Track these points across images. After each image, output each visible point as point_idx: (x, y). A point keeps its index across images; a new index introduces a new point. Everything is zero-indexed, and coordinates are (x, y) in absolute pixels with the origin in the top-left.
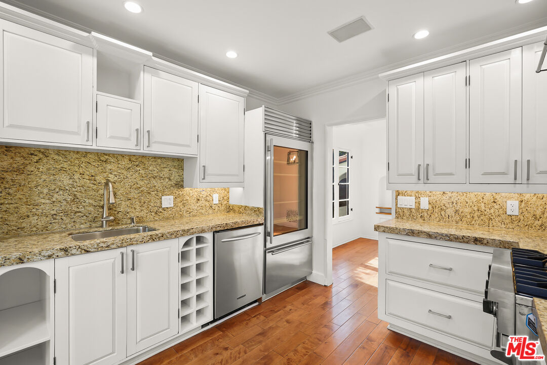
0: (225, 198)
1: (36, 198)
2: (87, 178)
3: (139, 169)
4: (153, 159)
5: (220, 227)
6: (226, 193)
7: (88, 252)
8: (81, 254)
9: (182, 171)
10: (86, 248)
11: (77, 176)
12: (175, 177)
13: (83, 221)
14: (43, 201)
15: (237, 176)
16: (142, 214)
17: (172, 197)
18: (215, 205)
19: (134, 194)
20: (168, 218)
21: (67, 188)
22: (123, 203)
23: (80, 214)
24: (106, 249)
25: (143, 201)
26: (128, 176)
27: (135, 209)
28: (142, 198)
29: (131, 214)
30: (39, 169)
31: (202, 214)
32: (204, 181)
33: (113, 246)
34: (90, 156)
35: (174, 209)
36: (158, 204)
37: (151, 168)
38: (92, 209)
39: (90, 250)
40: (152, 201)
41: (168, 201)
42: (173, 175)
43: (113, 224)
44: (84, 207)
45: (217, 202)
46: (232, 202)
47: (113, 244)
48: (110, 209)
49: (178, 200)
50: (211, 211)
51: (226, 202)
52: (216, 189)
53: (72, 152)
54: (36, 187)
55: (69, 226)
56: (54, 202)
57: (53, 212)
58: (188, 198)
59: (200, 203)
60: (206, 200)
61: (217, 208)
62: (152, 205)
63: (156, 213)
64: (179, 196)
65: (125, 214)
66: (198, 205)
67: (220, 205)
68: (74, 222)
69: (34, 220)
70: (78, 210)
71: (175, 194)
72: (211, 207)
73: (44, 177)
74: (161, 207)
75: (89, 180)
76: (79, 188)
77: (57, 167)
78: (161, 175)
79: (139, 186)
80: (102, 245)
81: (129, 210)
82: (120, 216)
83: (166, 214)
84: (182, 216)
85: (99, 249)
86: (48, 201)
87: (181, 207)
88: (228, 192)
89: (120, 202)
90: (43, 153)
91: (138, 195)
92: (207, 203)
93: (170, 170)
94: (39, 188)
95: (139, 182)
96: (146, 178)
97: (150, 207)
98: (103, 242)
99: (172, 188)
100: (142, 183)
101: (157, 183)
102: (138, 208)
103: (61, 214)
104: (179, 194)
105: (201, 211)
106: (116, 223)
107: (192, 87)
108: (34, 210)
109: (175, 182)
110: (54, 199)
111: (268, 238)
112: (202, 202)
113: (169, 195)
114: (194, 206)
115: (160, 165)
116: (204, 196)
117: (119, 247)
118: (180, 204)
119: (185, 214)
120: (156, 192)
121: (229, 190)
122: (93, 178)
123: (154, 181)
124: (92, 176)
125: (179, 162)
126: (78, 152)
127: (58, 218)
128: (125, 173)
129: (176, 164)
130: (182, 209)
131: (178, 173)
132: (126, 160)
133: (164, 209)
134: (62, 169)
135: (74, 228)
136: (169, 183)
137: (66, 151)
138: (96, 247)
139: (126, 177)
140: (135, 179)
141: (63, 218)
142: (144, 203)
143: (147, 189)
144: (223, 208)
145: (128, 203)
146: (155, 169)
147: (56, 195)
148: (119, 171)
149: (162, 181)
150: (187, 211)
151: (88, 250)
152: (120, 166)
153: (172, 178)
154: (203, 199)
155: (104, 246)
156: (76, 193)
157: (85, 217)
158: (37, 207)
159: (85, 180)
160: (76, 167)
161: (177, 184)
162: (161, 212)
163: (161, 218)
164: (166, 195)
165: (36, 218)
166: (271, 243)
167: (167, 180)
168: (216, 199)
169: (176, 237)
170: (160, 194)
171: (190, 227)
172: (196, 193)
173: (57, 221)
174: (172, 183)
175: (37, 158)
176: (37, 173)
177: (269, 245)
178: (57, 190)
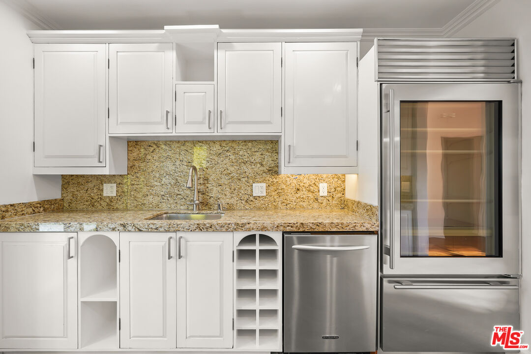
0: (339, 189)
1: (152, 181)
2: (185, 164)
3: (229, 154)
4: (243, 143)
5: (292, 227)
6: (340, 182)
7: (140, 231)
8: (135, 231)
9: (276, 154)
10: (139, 227)
11: (178, 163)
12: (268, 161)
13: (182, 203)
14: (156, 183)
15: (345, 157)
16: (232, 201)
17: (264, 185)
18: (323, 198)
19: (224, 180)
20: (259, 209)
21: (171, 173)
22: (215, 188)
23: (180, 196)
24: (156, 231)
25: (233, 188)
26: (219, 161)
27: (226, 195)
28: (232, 184)
29: (221, 199)
30: (153, 157)
31: (303, 207)
32: (291, 165)
33: (162, 230)
34: (188, 144)
35: (266, 199)
36: (249, 192)
37: (241, 153)
38: (189, 193)
39: (142, 229)
40: (242, 188)
41: (259, 189)
42: (266, 160)
43: (205, 208)
44: (183, 190)
45: (326, 194)
46: (350, 195)
47: (161, 227)
48: (204, 194)
49: (272, 188)
50: (316, 205)
51: (340, 195)
52: (325, 176)
53: (174, 142)
54: (152, 172)
55: (173, 206)
56: (163, 185)
57: (162, 193)
58: (284, 187)
59: (300, 194)
60: (309, 191)
61: (325, 202)
62: (242, 192)
63: (246, 202)
64: (273, 184)
65: (216, 200)
66: (298, 195)
67: (330, 198)
68: (176, 203)
69: (150, 198)
70: (179, 193)
71: (267, 182)
72: (317, 199)
73: (157, 164)
74: (251, 195)
75: (187, 166)
76: (179, 173)
77: (165, 155)
78: (252, 160)
79: (229, 172)
80: (151, 226)
81: (219, 196)
82: (211, 201)
83: (257, 203)
84: (276, 207)
85: (149, 230)
86: (159, 184)
87: (275, 197)
88: (344, 181)
89: (212, 187)
90: (156, 144)
91: (228, 181)
92: (310, 195)
93: (262, 155)
94: (154, 173)
95: (229, 168)
96: (236, 164)
97: (241, 194)
98: (152, 224)
99: (264, 174)
100: (232, 169)
101: (248, 169)
102: (228, 194)
103: (167, 195)
104: (272, 182)
105: (301, 203)
106: (208, 208)
107: (273, 50)
108: (151, 191)
109: (268, 168)
110: (163, 183)
111: (387, 258)
112: (303, 193)
113: (260, 182)
114: (292, 197)
115: (251, 149)
116: (306, 185)
117: (166, 231)
118: (273, 193)
119: (280, 205)
120: (246, 179)
121: (345, 179)
122: (190, 164)
123: (245, 167)
124: (189, 162)
125: (272, 144)
126: (179, 142)
127: (165, 198)
128: (216, 158)
129: (269, 146)
130: (277, 200)
131: (271, 157)
132: (217, 146)
133: (255, 198)
134: (168, 157)
135: (176, 208)
136: (262, 168)
137: (171, 141)
138: (146, 227)
139: (217, 163)
140: (226, 164)
141: (169, 199)
142: (235, 190)
143: (238, 175)
144: (334, 202)
145: (219, 188)
146: (245, 154)
147: (164, 179)
148: (211, 157)
149: (253, 166)
150: (283, 203)
151: (140, 229)
152: (212, 152)
153: (264, 163)
154: (304, 189)
155: (153, 227)
156: (177, 177)
157: (184, 200)
158: (152, 188)
159: (184, 166)
160: (177, 155)
161: (270, 170)
162: (252, 201)
163: (252, 207)
164: (258, 182)
165: (152, 197)
166: (392, 267)
167: (259, 165)
168: (323, 189)
169: (227, 231)
170: (251, 181)
171: (245, 221)
172: (295, 181)
173: (165, 201)
174: (265, 169)
175: (152, 149)
176: (153, 160)
177: (387, 270)
178: (165, 174)
